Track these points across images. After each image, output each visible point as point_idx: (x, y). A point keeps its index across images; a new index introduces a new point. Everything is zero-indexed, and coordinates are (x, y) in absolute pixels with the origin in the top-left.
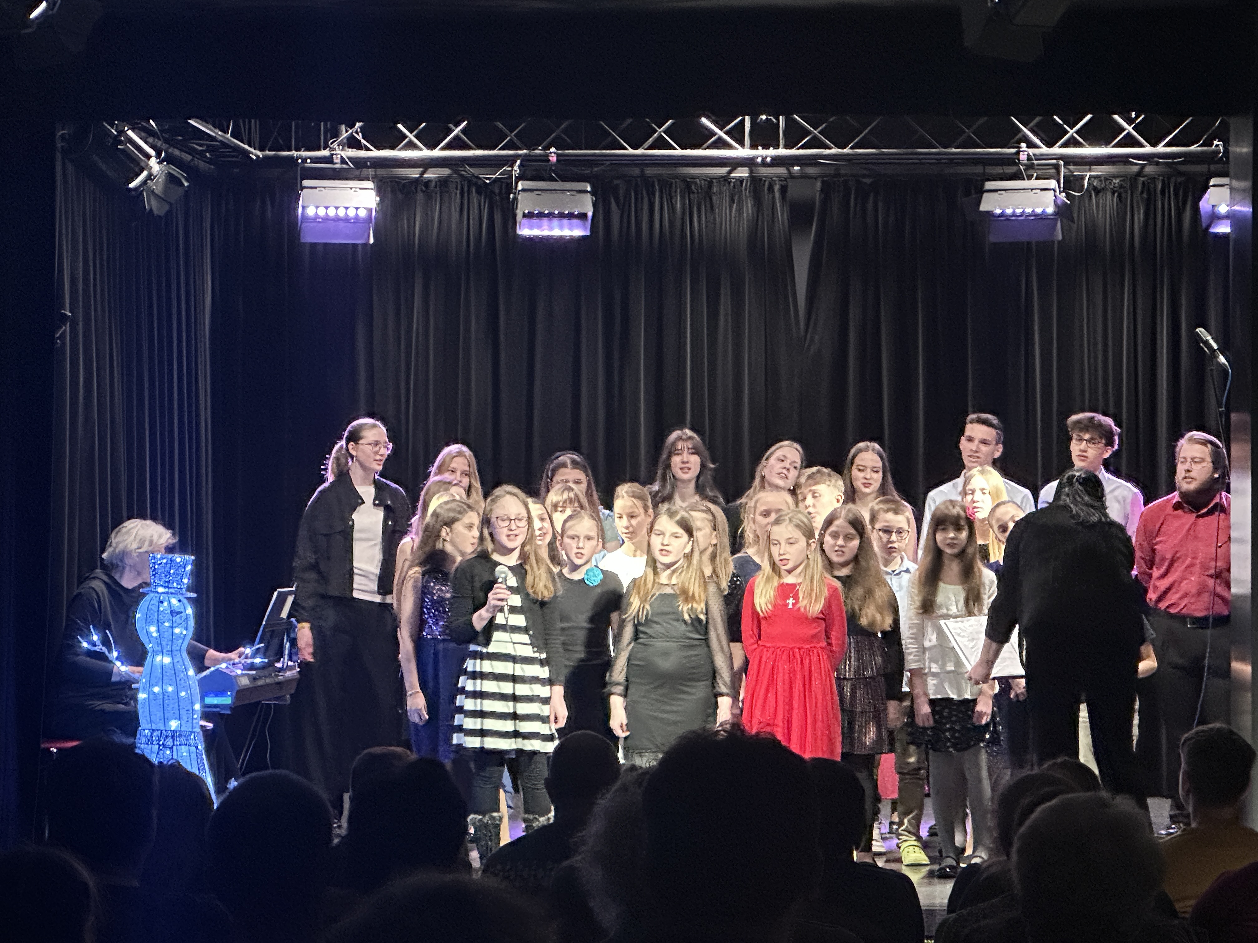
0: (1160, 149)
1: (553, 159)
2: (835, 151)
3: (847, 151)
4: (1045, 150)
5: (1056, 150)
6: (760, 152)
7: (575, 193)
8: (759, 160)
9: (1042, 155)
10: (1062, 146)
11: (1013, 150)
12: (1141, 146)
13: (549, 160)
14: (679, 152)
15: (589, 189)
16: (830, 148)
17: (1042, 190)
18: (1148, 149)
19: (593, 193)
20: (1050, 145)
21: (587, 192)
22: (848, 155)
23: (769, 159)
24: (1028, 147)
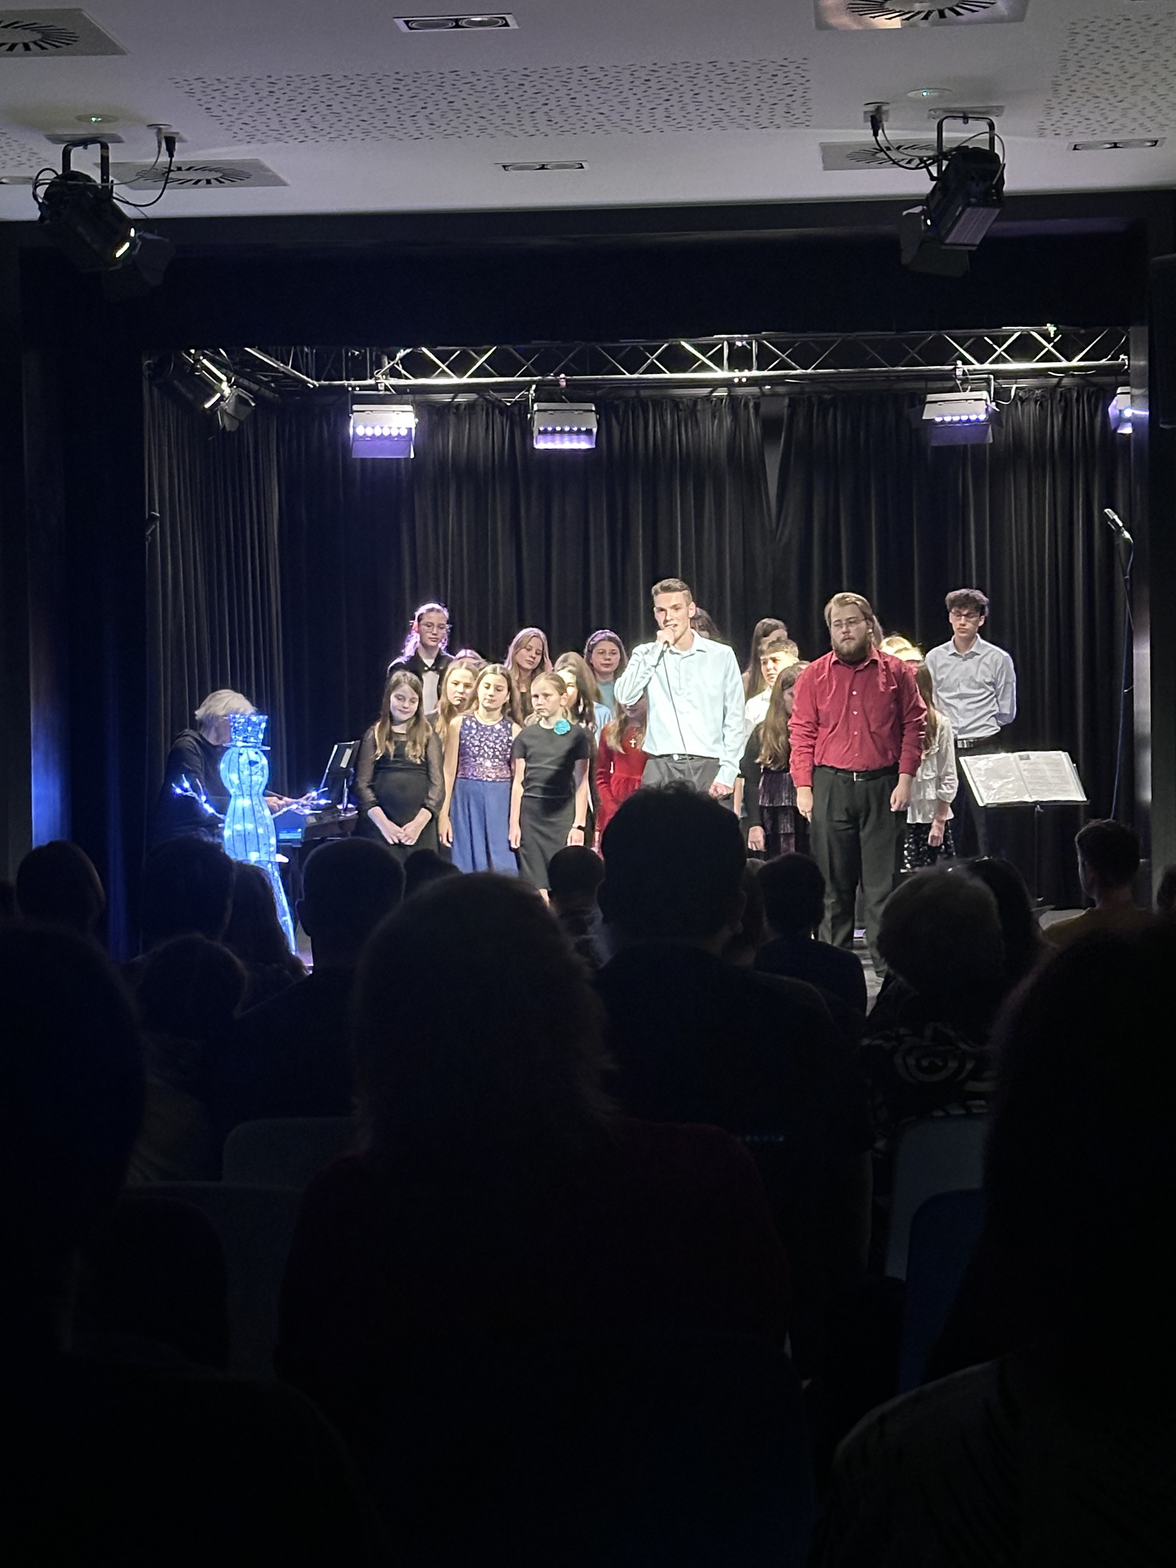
0: (1075, 363)
1: (563, 383)
2: (799, 371)
3: (809, 371)
4: (977, 366)
5: (987, 366)
6: (736, 375)
7: (581, 412)
8: (736, 380)
9: (975, 370)
10: (991, 363)
11: (952, 367)
12: (1059, 361)
13: (559, 385)
14: (668, 375)
15: (594, 409)
16: (796, 369)
17: (976, 400)
18: (1064, 364)
19: (597, 412)
20: (982, 363)
21: (592, 411)
22: (811, 374)
23: (744, 380)
24: (964, 364)
